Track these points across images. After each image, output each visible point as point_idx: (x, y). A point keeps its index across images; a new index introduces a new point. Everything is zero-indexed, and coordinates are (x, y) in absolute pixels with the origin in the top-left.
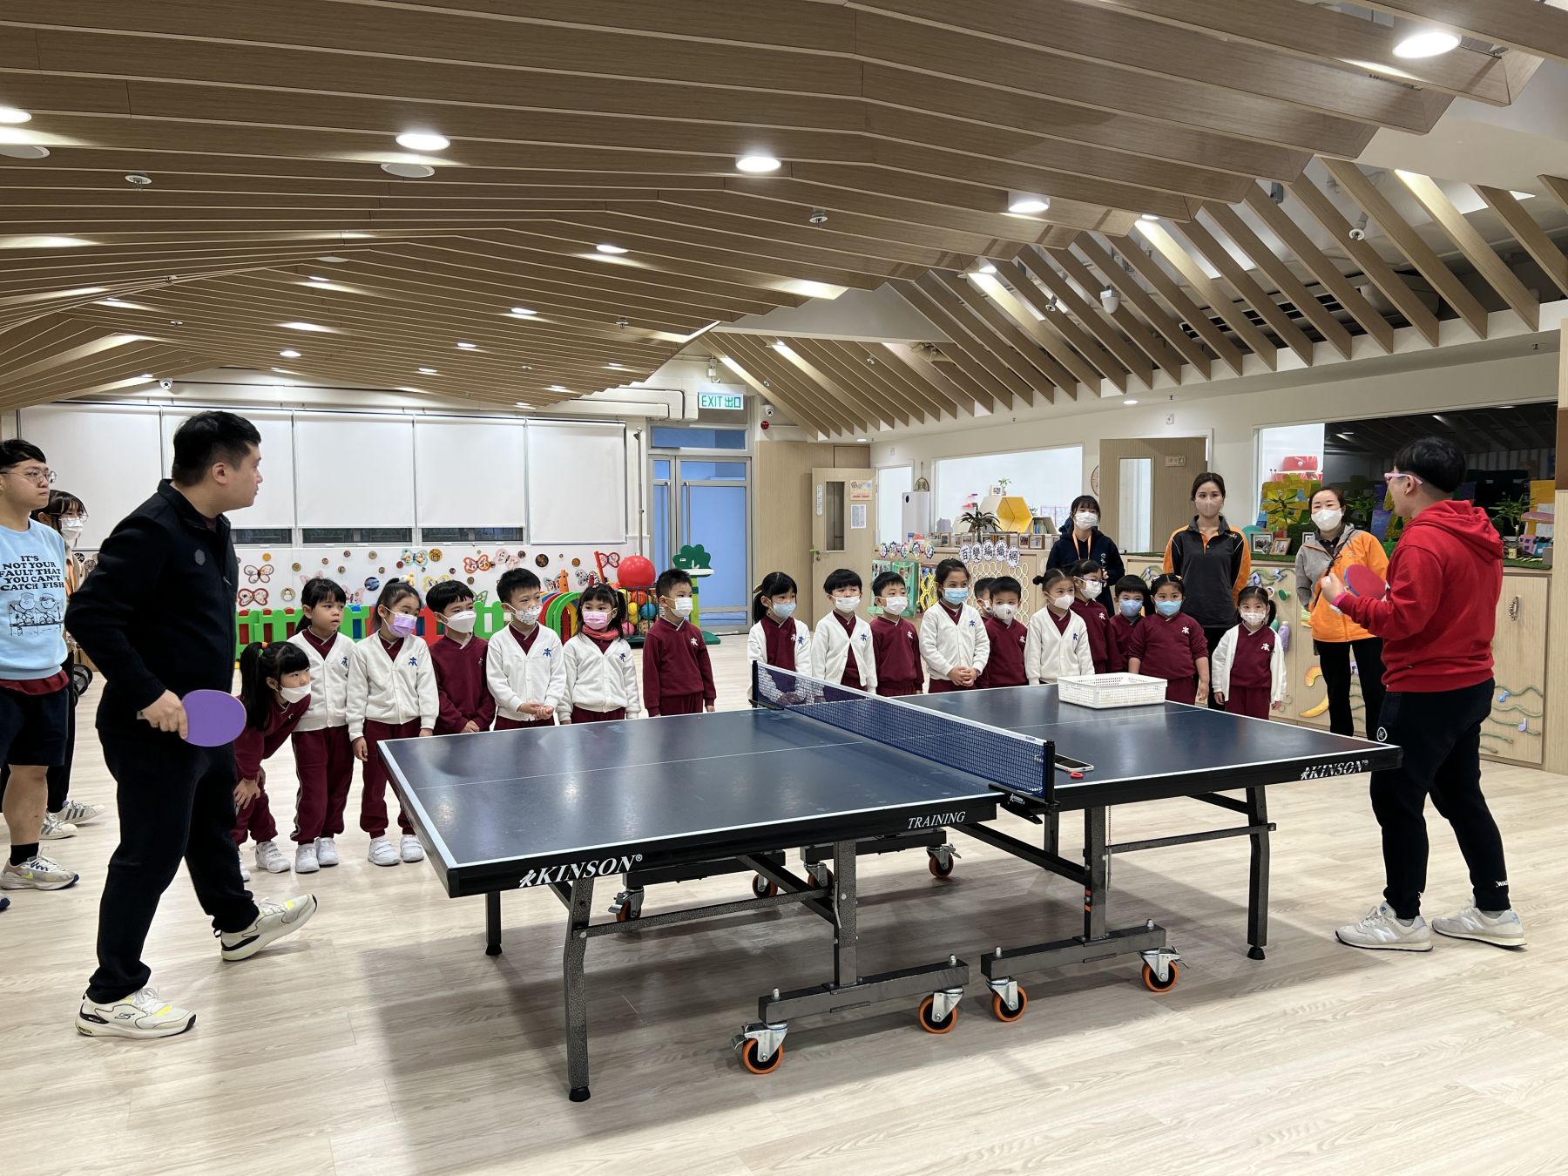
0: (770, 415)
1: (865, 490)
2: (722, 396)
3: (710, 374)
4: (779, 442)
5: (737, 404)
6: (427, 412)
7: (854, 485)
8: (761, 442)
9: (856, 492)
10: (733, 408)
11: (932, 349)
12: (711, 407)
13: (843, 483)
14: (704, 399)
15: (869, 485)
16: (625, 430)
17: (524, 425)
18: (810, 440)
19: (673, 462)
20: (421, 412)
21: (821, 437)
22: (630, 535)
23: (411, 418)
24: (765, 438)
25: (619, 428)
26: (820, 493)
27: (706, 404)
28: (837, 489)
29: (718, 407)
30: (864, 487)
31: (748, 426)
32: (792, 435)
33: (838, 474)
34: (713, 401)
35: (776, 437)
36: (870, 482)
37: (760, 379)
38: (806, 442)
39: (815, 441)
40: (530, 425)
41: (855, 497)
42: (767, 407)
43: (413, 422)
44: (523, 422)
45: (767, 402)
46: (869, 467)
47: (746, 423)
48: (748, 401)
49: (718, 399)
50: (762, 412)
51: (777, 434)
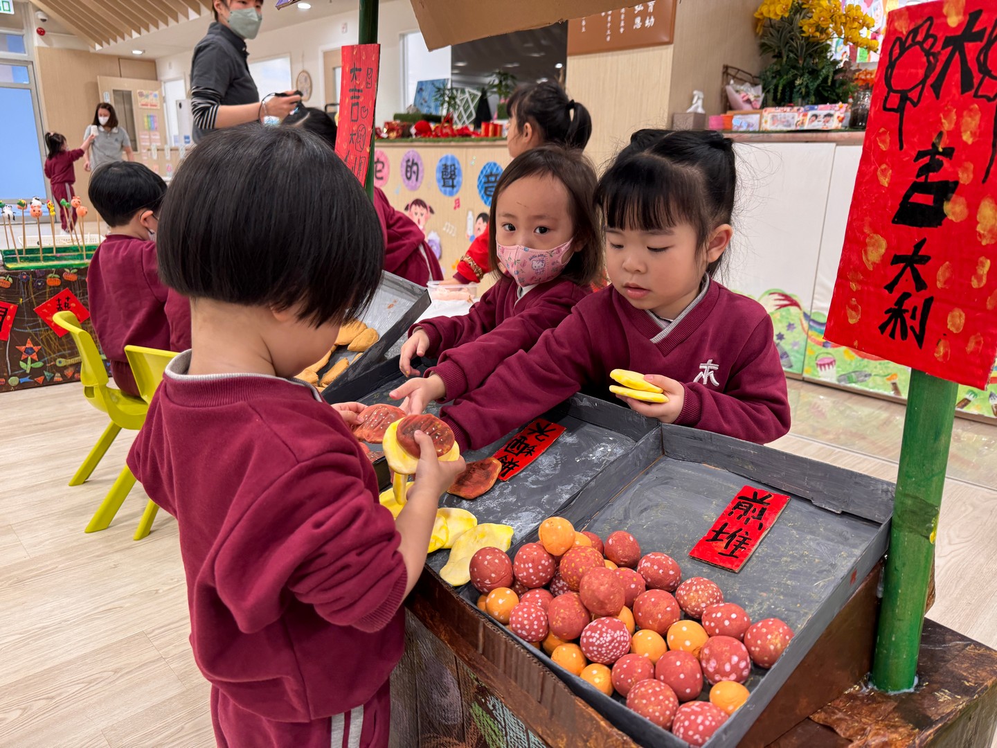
0: (44, 23)
1: (152, 100)
4: (59, 49)
5: (6, 9)
8: (39, 48)
10: (4, 12)
13: (129, 92)
15: (156, 96)
21: (98, 47)
24: (43, 44)
28: (126, 97)
30: (151, 97)
31: (24, 32)
32: (71, 43)
35: (56, 45)
36: (157, 92)
38: (87, 52)
41: (143, 105)
42: (40, 15)
45: (38, 10)
46: (155, 80)
47: (22, 28)
48: (18, 6)
50: (35, 19)
51: (57, 42)
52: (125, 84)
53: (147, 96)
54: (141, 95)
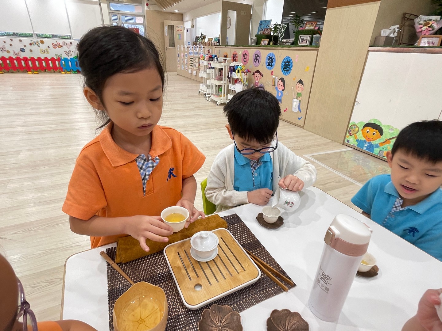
0: (148, 1)
4: (153, 10)
13: (174, 26)
18: (162, 10)
19: (118, 15)
24: (148, 9)
26: (166, 28)
28: (171, 27)
36: (182, 26)
41: (177, 30)
46: (182, 21)
47: (142, 3)
52: (172, 23)
53: (179, 27)
54: (177, 27)
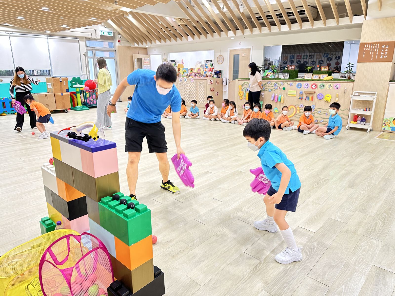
0: (121, 38)
1: (147, 61)
2: (106, 31)
3: (103, 25)
4: (123, 46)
5: (111, 34)
6: (14, 33)
7: (144, 59)
9: (145, 61)
10: (110, 36)
11: (181, 20)
12: (104, 35)
13: (141, 59)
14: (102, 32)
15: (148, 60)
16: (79, 41)
17: (47, 38)
18: (132, 46)
19: (93, 51)
20: (11, 33)
21: (136, 45)
22: (83, 73)
23: (8, 34)
24: (119, 45)
25: (77, 40)
26: (136, 61)
27: (102, 34)
28: (140, 60)
29: (106, 35)
30: (147, 60)
32: (127, 44)
33: (140, 56)
34: (104, 33)
35: (122, 45)
36: (149, 59)
37: (119, 27)
38: (130, 46)
39: (133, 46)
40: (49, 38)
41: (145, 63)
42: (120, 36)
43: (9, 36)
44: (47, 37)
45: (119, 34)
46: (147, 54)
47: (113, 40)
48: (114, 33)
49: (105, 32)
50: (118, 37)
51: (123, 44)
